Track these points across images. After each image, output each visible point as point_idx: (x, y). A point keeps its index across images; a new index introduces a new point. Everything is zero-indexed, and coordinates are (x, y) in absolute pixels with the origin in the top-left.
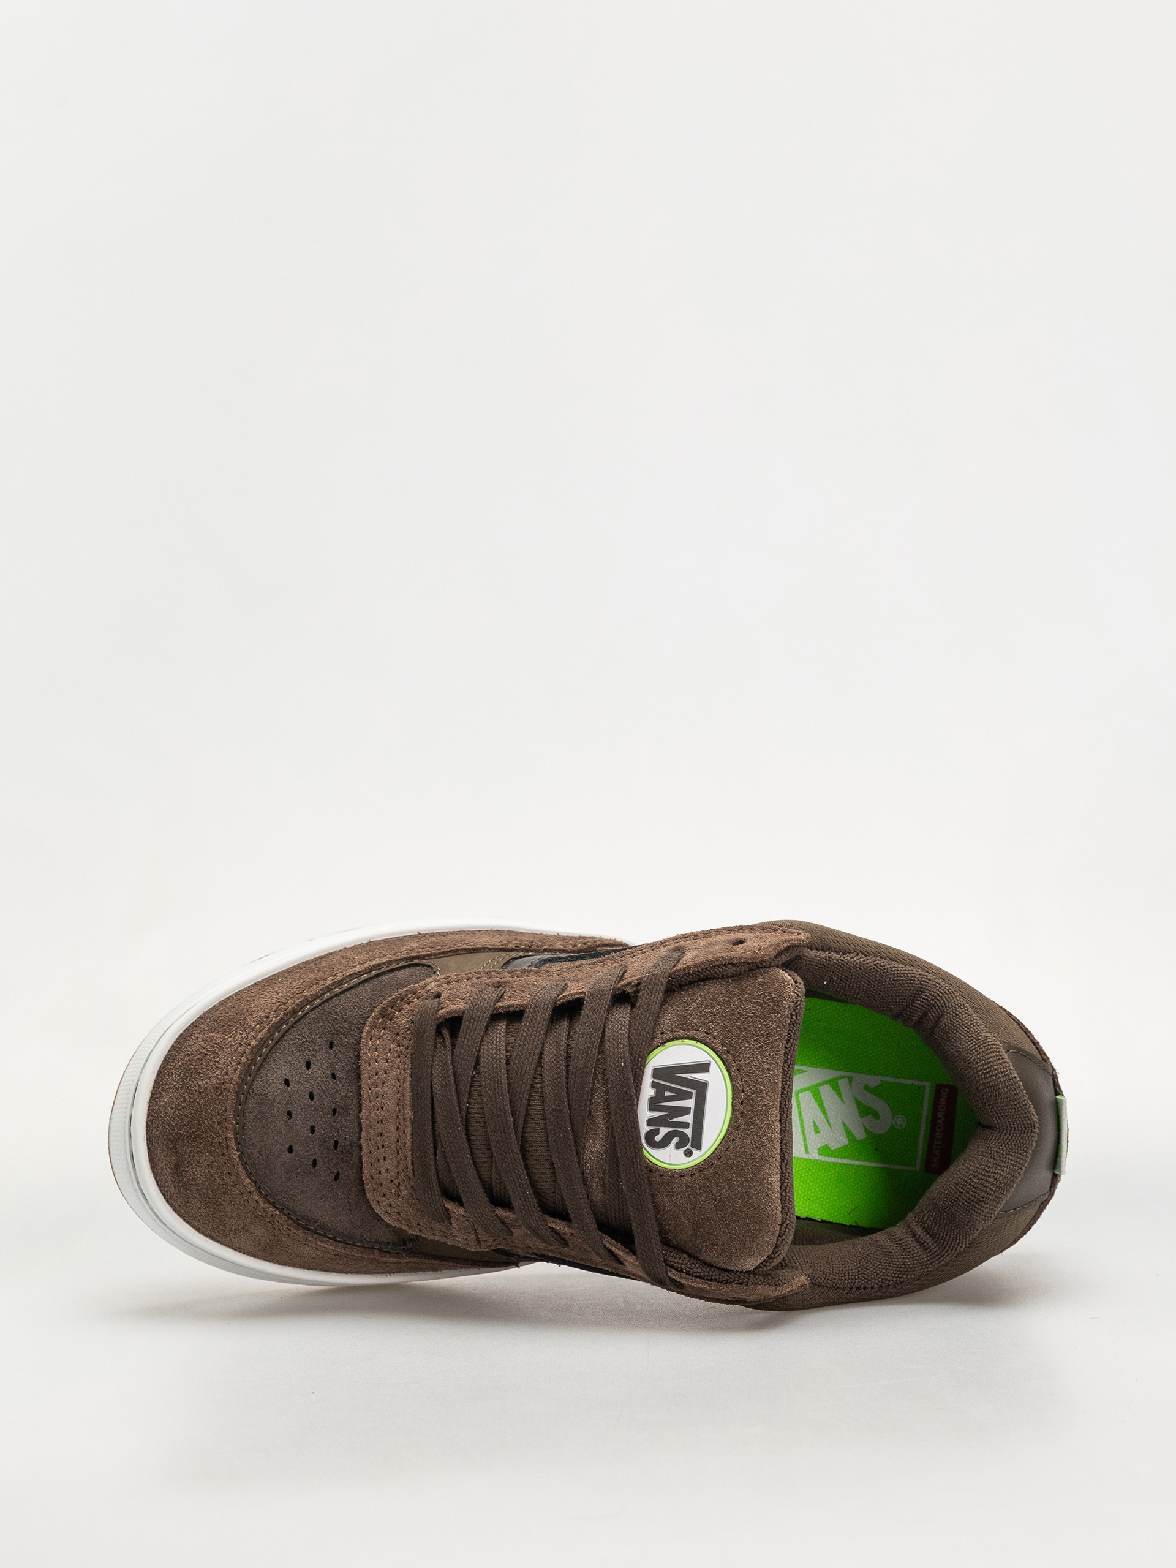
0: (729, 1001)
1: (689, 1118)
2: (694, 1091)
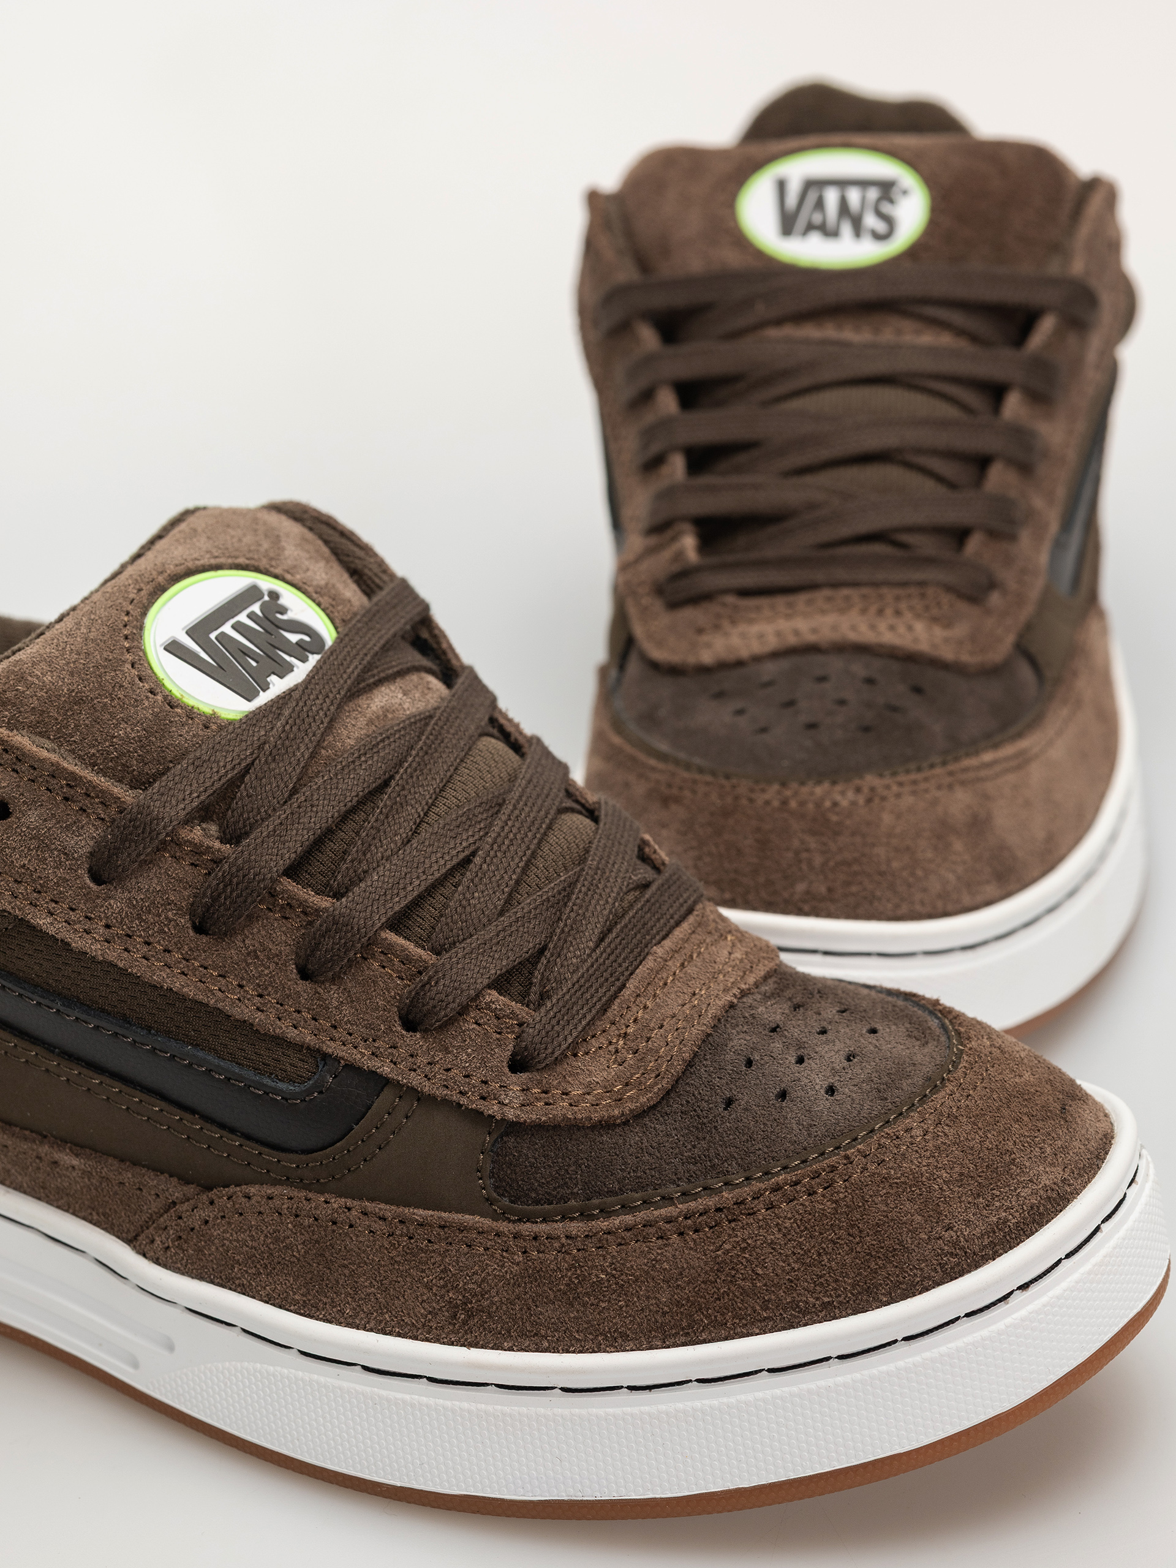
1: (242, 619)
2: (213, 634)
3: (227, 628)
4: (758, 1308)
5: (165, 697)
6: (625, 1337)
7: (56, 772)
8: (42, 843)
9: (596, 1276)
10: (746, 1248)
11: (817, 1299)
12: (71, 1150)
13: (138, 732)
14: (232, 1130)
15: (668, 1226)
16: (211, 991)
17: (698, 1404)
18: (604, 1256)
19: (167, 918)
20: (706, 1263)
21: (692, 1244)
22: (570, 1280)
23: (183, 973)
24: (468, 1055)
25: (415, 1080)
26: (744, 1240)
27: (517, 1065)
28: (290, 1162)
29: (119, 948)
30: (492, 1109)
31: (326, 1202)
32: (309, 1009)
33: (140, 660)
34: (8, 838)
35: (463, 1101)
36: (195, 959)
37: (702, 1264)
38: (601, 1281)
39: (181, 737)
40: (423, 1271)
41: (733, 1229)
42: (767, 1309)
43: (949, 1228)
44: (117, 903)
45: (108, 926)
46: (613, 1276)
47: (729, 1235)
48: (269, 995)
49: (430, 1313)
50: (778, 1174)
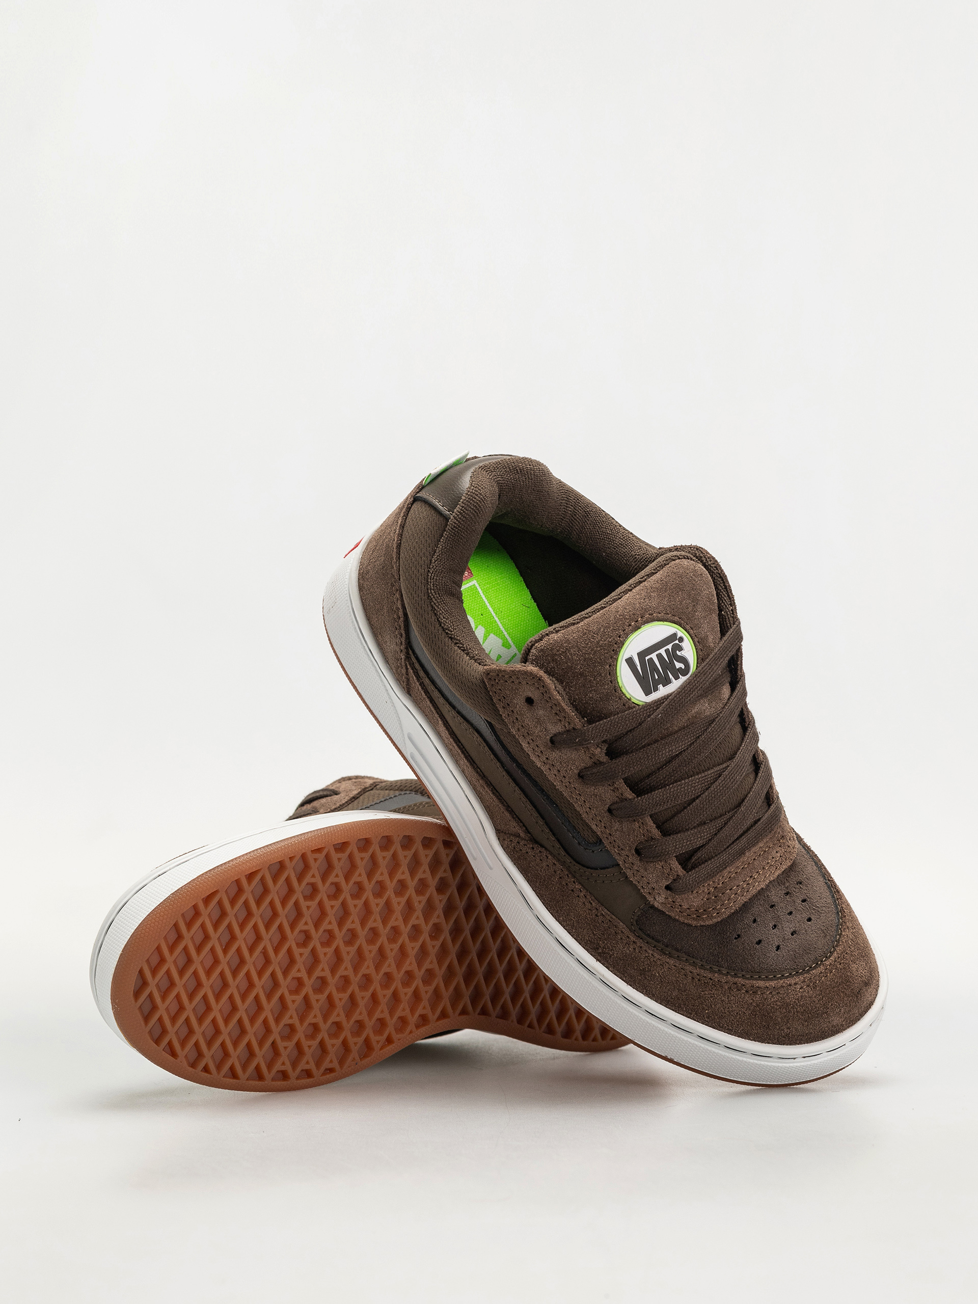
0: (580, 674)
1: (662, 651)
2: (647, 658)
3: (654, 656)
4: (705, 1016)
5: (615, 687)
6: (653, 995)
7: (557, 704)
8: (539, 721)
9: (655, 973)
10: (712, 997)
11: (728, 1026)
12: (492, 789)
13: (597, 697)
14: (554, 834)
15: (690, 973)
16: (573, 797)
17: (666, 1029)
18: (661, 969)
19: (571, 768)
20: (696, 993)
21: (694, 984)
22: (645, 968)
23: (566, 786)
24: (653, 877)
25: (629, 873)
26: (714, 994)
27: (668, 888)
28: (568, 860)
29: (548, 766)
30: (650, 899)
31: (574, 882)
32: (605, 823)
33: (613, 665)
34: (527, 713)
35: (642, 891)
36: (573, 784)
37: (694, 992)
38: (655, 976)
39: (613, 706)
40: (595, 928)
41: (712, 988)
42: (709, 1018)
43: (788, 1028)
44: (555, 755)
45: (547, 758)
46: (661, 977)
47: (709, 990)
48: (593, 810)
49: (589, 941)
50: (739, 977)
